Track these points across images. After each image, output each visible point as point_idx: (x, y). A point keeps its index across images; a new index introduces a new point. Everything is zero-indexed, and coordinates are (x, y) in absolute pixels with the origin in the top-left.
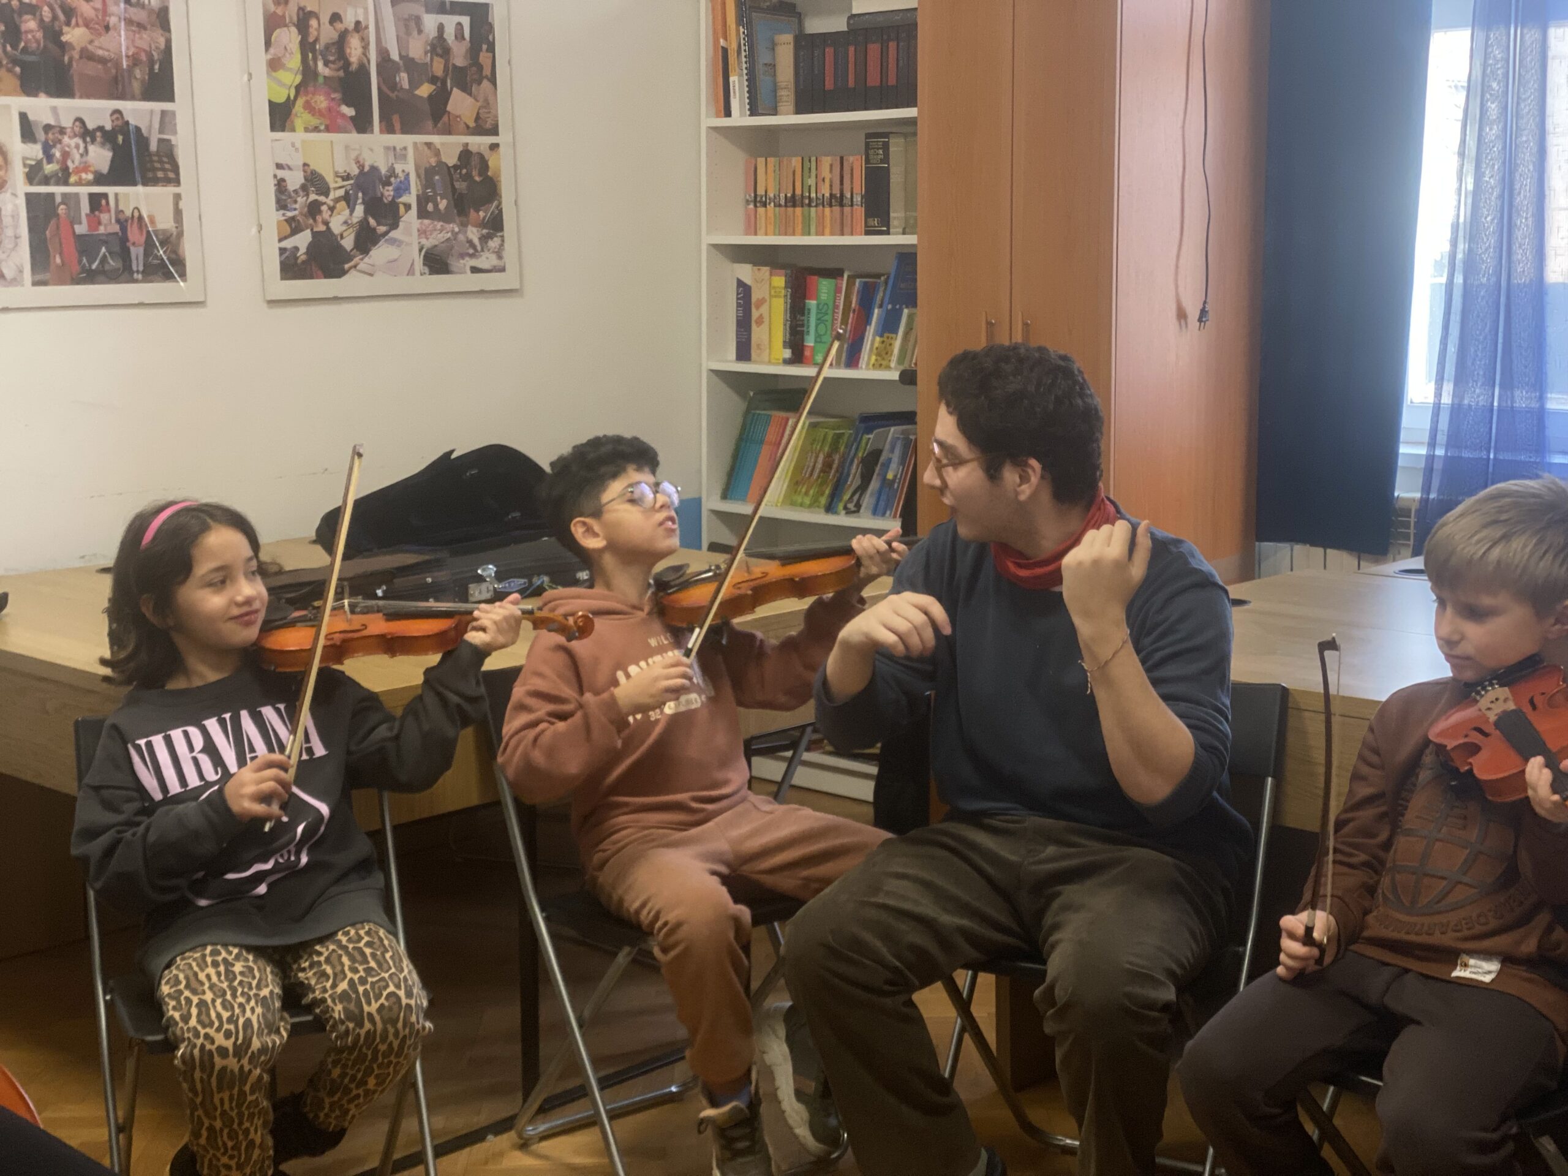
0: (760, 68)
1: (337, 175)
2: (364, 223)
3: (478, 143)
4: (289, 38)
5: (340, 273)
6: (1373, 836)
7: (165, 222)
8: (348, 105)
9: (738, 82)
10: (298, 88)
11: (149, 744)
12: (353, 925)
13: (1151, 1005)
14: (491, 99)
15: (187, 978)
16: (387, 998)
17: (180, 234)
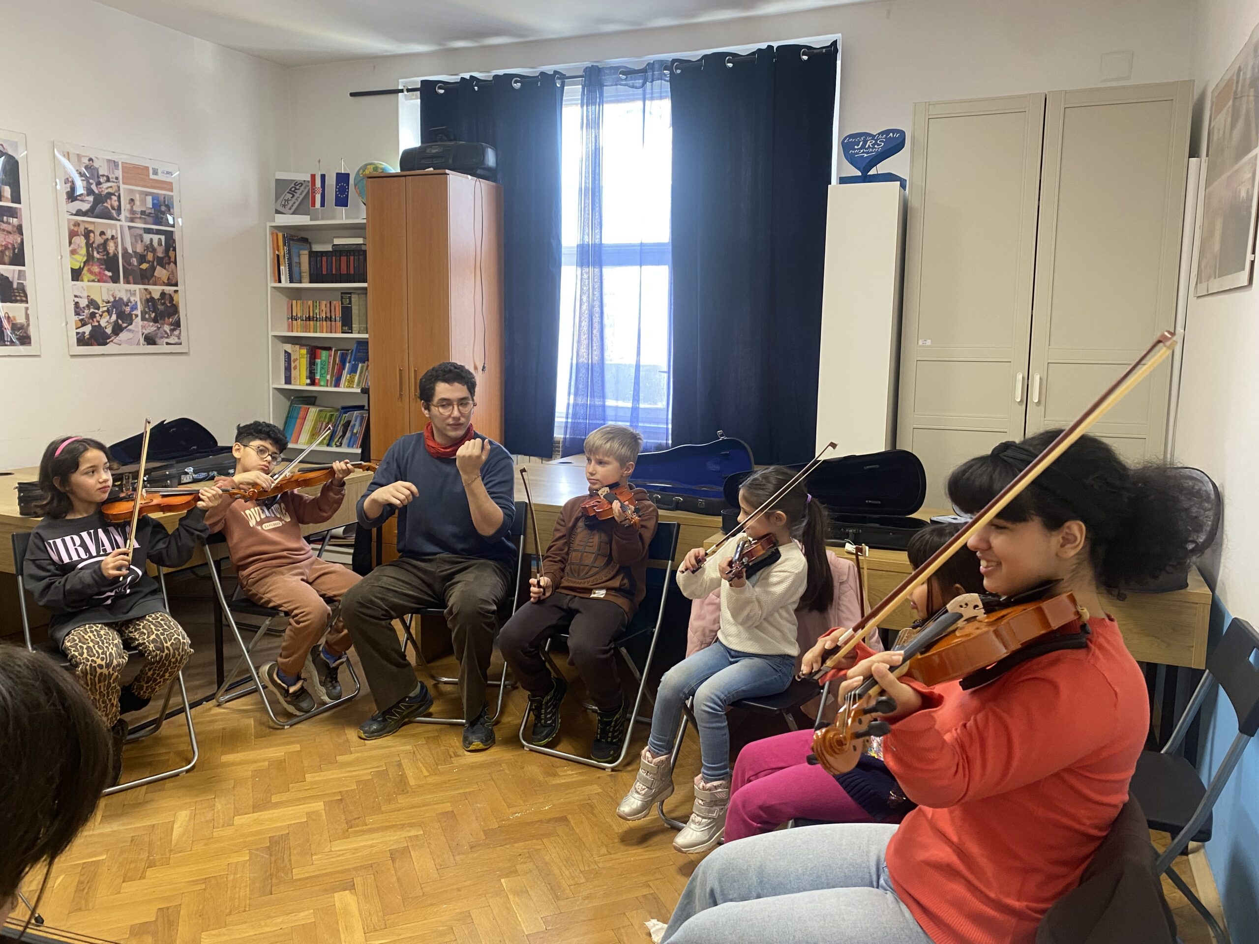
0: (294, 264)
1: (103, 301)
2: (116, 322)
3: (169, 289)
4: (80, 241)
5: (105, 344)
6: (562, 550)
7: (21, 320)
8: (109, 271)
9: (284, 269)
10: (85, 263)
11: (55, 543)
12: (153, 613)
13: (488, 611)
14: (175, 271)
15: (79, 638)
16: (174, 640)
17: (28, 325)
